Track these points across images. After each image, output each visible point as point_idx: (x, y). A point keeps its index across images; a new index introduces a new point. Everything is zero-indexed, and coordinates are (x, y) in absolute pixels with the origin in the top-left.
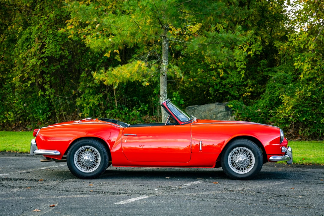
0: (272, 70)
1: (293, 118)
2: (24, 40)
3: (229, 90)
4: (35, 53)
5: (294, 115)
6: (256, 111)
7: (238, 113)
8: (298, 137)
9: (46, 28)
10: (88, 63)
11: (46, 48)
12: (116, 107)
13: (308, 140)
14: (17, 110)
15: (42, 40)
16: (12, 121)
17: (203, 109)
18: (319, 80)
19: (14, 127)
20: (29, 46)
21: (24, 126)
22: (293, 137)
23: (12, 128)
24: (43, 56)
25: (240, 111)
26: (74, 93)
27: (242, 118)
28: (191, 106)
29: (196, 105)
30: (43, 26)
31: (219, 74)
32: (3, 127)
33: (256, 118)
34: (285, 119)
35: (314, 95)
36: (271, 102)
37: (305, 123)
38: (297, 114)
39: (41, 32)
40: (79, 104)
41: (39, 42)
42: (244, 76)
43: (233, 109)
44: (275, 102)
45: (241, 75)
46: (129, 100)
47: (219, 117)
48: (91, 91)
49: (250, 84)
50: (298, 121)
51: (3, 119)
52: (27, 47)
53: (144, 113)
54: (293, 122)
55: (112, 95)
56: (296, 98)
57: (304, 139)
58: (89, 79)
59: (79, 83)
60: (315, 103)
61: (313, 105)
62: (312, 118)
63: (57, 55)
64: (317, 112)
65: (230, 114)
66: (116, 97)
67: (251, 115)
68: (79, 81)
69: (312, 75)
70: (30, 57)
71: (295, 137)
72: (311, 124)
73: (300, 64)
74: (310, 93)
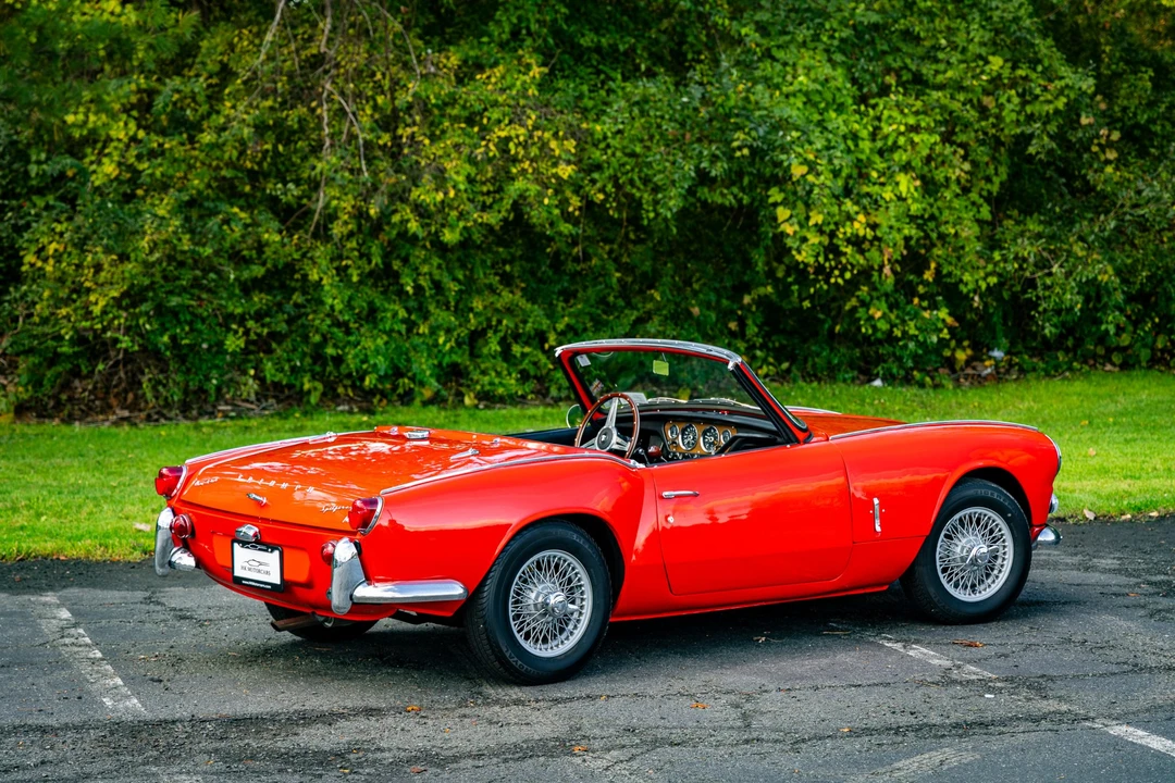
38: (141, 322)
50: (143, 348)
64: (213, 309)
71: (105, 408)
73: (92, 118)
74: (188, 236)
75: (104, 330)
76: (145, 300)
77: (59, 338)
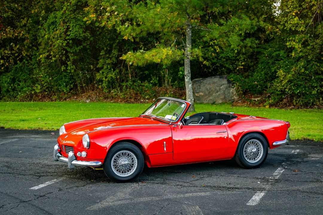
0: (262, 47)
1: (289, 90)
2: (50, 23)
3: (224, 63)
4: (60, 35)
5: (290, 88)
6: (254, 83)
7: (238, 85)
8: (291, 105)
9: (69, 13)
10: (106, 43)
11: (70, 31)
12: (130, 80)
13: (301, 108)
14: (43, 83)
15: (67, 24)
16: (39, 92)
17: (208, 82)
18: (310, 58)
19: (40, 97)
20: (55, 29)
21: (49, 96)
22: (287, 106)
23: (39, 98)
24: (68, 38)
25: (240, 84)
26: (92, 68)
27: (242, 89)
28: (196, 79)
29: (201, 79)
30: (67, 12)
31: (215, 50)
32: (32, 97)
33: (254, 89)
34: (282, 91)
35: (307, 70)
36: (266, 76)
37: (299, 94)
38: (292, 87)
39: (65, 17)
40: (99, 78)
41: (64, 26)
42: (237, 51)
43: (234, 82)
44: (269, 75)
45: (234, 51)
46: (141, 74)
47: (222, 88)
48: (109, 67)
49: (242, 59)
50: (293, 93)
51: (31, 91)
52: (53, 29)
53: (155, 85)
54: (288, 93)
55: (127, 70)
56: (292, 73)
57: (297, 107)
58: (107, 57)
59: (98, 60)
60: (308, 77)
61: (306, 79)
62: (305, 91)
63: (80, 37)
64: (309, 85)
65: (231, 86)
66: (130, 71)
67: (251, 87)
68: (98, 58)
69: (304, 53)
70: (56, 39)
71: (290, 106)
72: (303, 95)
73: (291, 43)
74: (304, 69)
75: (285, 89)
76: (292, 82)
77: (277, 90)
